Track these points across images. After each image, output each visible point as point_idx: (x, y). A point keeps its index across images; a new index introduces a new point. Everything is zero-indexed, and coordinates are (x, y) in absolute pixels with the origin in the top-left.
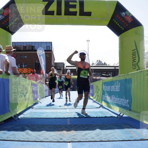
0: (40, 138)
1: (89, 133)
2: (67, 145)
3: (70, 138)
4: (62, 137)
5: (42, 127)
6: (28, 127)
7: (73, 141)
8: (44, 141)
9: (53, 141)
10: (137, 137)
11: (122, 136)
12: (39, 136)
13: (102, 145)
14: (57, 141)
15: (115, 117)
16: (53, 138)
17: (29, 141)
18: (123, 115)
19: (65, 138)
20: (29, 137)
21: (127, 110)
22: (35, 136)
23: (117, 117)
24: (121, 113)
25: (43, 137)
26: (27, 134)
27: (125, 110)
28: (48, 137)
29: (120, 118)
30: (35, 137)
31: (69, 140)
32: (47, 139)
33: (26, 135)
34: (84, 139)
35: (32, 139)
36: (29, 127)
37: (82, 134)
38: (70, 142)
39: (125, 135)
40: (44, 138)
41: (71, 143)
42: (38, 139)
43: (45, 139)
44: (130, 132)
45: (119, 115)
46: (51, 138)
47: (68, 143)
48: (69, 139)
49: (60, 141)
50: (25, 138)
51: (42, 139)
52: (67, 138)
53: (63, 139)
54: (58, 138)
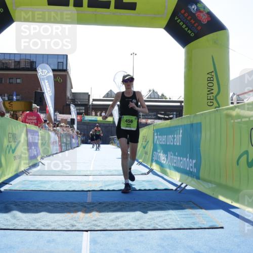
0: (37, 224)
1: (122, 217)
2: (82, 236)
3: (89, 225)
4: (75, 222)
5: (41, 205)
6: (16, 205)
7: (93, 229)
8: (43, 228)
9: (58, 229)
10: (205, 223)
11: (179, 222)
12: (35, 220)
13: (142, 236)
14: (65, 229)
15: (172, 190)
16: (59, 224)
17: (16, 228)
18: (186, 186)
19: (80, 225)
20: (17, 222)
21: (194, 177)
22: (26, 220)
23: (176, 190)
24: (182, 184)
25: (41, 222)
26: (14, 217)
27: (190, 179)
28: (50, 223)
29: (180, 192)
30: (27, 222)
31: (86, 227)
32: (48, 226)
33: (11, 220)
34: (111, 226)
35: (21, 225)
36: (19, 205)
37: (110, 218)
38: (87, 231)
39: (184, 219)
40: (43, 224)
41: (89, 232)
42: (32, 226)
43: (44, 226)
44: (194, 214)
45: (180, 186)
46: (56, 224)
47: (84, 232)
48: (86, 225)
49: (70, 229)
50: (9, 223)
51: (38, 226)
52: (83, 224)
53: (75, 226)
54: (68, 224)
